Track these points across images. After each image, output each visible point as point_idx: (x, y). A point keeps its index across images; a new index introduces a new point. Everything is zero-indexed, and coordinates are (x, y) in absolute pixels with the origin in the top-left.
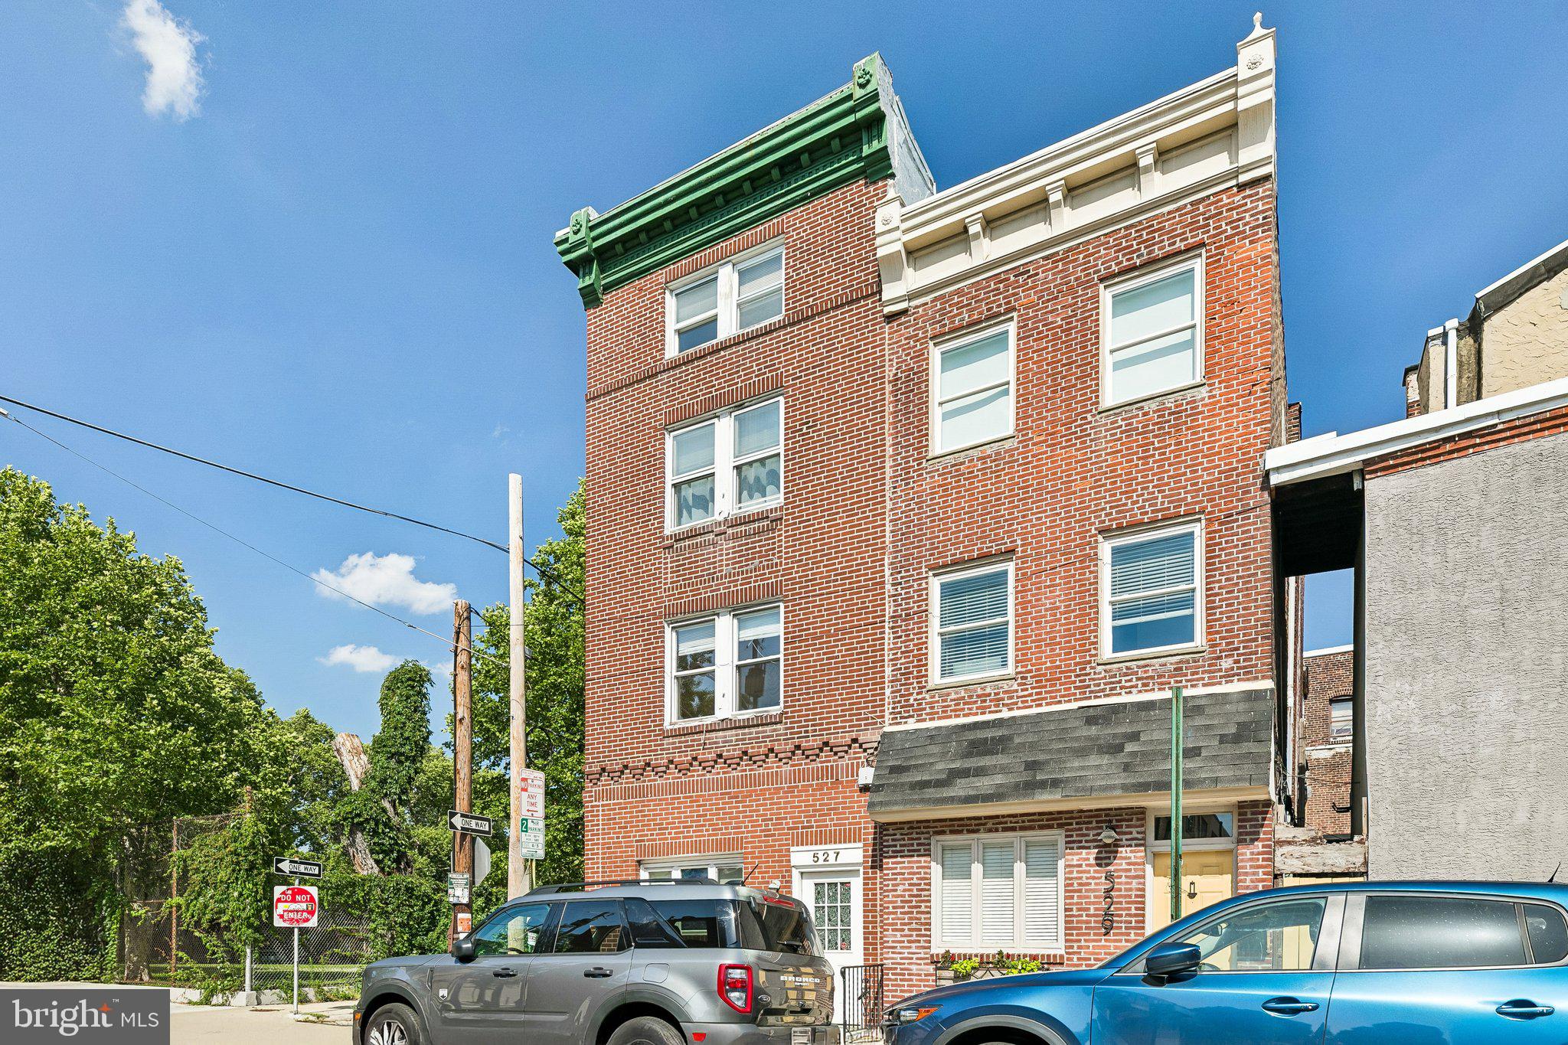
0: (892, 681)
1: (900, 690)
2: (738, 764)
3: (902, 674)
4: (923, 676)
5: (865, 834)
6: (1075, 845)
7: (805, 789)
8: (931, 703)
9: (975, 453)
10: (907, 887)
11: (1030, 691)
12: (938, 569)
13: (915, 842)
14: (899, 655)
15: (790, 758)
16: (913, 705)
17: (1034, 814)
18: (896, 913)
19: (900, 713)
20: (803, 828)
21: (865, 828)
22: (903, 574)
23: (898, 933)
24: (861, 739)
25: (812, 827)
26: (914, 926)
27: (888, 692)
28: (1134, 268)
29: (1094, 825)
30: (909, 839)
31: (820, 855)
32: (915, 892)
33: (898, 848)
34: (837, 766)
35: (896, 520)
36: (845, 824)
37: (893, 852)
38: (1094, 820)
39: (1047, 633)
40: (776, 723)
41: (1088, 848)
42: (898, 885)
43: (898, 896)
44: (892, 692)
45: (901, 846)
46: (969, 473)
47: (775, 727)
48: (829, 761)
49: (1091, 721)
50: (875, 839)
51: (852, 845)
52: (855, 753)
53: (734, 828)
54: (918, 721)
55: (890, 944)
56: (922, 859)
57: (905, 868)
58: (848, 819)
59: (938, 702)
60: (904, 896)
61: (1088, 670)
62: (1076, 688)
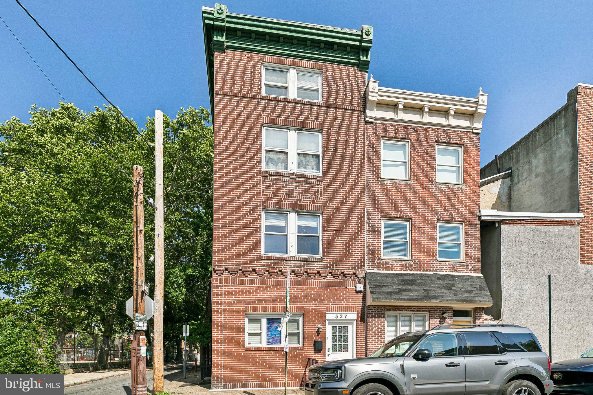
0: (368, 254)
1: (371, 258)
2: (302, 276)
3: (372, 252)
4: (380, 254)
5: (358, 309)
6: (433, 317)
7: (333, 289)
8: (382, 264)
9: (398, 182)
10: (377, 329)
11: (417, 266)
12: (385, 218)
13: (380, 313)
14: (370, 245)
15: (326, 277)
16: (376, 264)
17: (421, 306)
18: (372, 338)
19: (371, 266)
20: (332, 304)
21: (358, 307)
22: (372, 216)
23: (373, 346)
24: (357, 273)
25: (336, 304)
26: (379, 343)
27: (366, 257)
28: (445, 143)
29: (439, 311)
30: (378, 312)
31: (339, 315)
32: (380, 331)
33: (373, 315)
34: (346, 282)
35: (369, 196)
36: (350, 305)
37: (372, 316)
38: (439, 310)
39: (422, 248)
40: (320, 262)
41: (437, 318)
42: (373, 328)
43: (373, 332)
44: (368, 258)
45: (375, 314)
46: (396, 188)
47: (319, 263)
48: (343, 280)
49: (439, 278)
50: (362, 311)
51: (353, 313)
52: (353, 278)
53: (299, 302)
54: (378, 270)
55: (370, 350)
56: (383, 319)
57: (376, 322)
58: (351, 302)
59: (385, 264)
60: (375, 332)
61: (435, 262)
62: (431, 267)
